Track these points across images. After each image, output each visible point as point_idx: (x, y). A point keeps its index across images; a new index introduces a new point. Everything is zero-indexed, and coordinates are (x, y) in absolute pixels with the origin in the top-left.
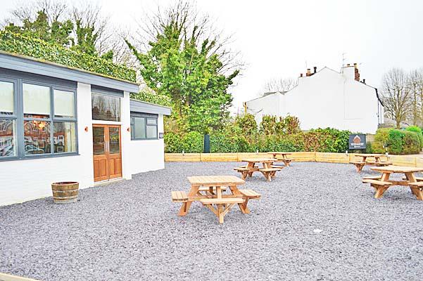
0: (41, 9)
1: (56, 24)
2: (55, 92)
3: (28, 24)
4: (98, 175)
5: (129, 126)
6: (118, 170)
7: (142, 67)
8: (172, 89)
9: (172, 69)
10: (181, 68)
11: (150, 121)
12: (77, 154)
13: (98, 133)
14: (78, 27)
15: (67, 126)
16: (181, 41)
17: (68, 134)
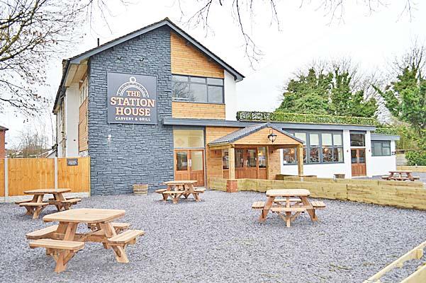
0: (311, 68)
1: (322, 76)
2: (334, 136)
3: (302, 78)
4: (353, 174)
5: (370, 149)
6: (364, 172)
7: (386, 102)
8: (410, 117)
9: (409, 103)
10: (416, 101)
11: (384, 145)
12: (343, 162)
13: (353, 153)
14: (337, 74)
15: (339, 150)
16: (417, 80)
17: (339, 154)
